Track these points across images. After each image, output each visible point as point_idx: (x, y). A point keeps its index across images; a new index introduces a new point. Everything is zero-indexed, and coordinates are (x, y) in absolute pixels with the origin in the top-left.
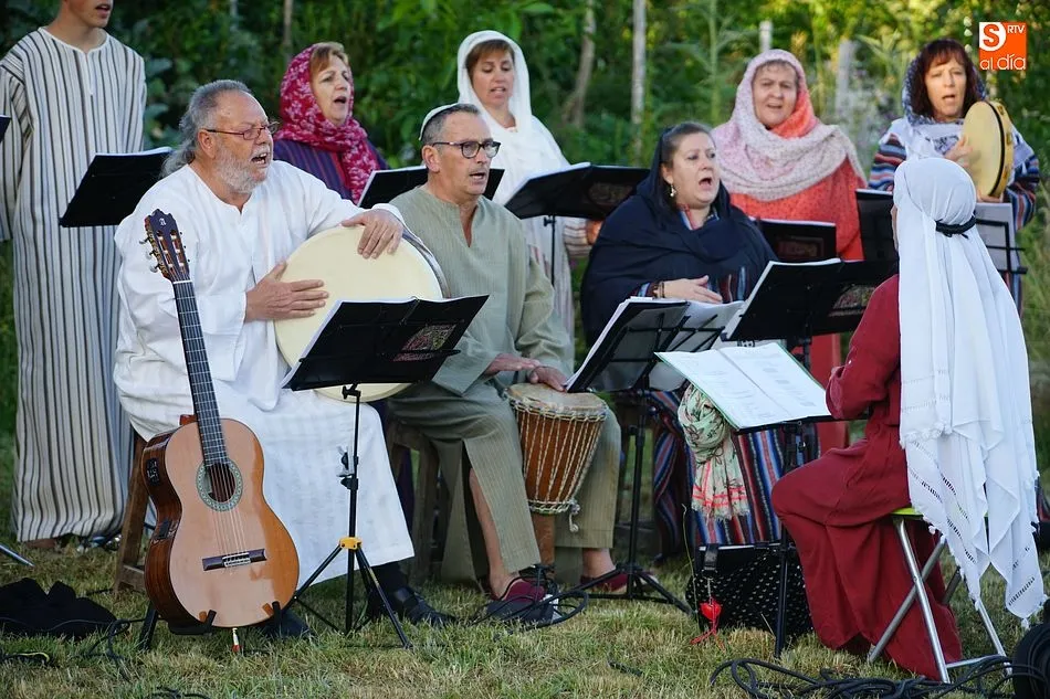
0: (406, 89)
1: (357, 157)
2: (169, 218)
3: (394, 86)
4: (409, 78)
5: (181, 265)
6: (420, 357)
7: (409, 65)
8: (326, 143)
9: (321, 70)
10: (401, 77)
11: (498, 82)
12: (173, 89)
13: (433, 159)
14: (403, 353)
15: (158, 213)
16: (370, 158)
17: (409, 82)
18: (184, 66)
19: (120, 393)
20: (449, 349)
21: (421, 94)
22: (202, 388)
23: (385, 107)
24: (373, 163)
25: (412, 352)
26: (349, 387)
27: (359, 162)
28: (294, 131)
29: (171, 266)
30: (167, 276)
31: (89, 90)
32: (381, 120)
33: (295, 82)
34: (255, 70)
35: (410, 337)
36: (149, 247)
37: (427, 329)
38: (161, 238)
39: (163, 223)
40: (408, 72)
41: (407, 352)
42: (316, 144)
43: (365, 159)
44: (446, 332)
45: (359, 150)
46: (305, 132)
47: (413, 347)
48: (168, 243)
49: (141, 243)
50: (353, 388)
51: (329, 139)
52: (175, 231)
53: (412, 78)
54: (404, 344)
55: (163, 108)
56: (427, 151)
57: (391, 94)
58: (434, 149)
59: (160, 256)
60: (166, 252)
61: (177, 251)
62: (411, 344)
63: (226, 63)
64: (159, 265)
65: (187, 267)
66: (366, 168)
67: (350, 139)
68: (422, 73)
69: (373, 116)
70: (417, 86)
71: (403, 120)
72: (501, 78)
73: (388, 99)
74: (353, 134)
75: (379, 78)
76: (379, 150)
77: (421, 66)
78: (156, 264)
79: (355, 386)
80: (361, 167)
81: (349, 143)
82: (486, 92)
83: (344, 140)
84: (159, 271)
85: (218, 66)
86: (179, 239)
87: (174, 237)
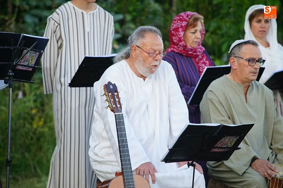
0: (224, 30)
1: (200, 59)
2: (114, 85)
3: (219, 28)
4: (226, 25)
5: (118, 106)
6: (223, 150)
7: (227, 19)
8: (189, 54)
9: (192, 28)
10: (223, 25)
11: (262, 28)
12: (124, 27)
13: (234, 63)
14: (215, 148)
15: (110, 83)
16: (206, 60)
17: (226, 27)
18: (129, 18)
19: (91, 160)
20: (236, 147)
21: (232, 32)
22: (125, 161)
23: (215, 37)
24: (207, 62)
25: (219, 148)
26: (190, 162)
27: (202, 61)
28: (175, 48)
29: (114, 106)
30: (112, 111)
31: (87, 29)
32: (213, 43)
33: (178, 28)
34: (160, 20)
35: (218, 141)
36: (105, 98)
37: (226, 138)
38: (110, 94)
39: (111, 87)
40: (226, 22)
41: (217, 147)
42: (185, 54)
43: (204, 60)
44: (234, 139)
45: (202, 56)
46: (180, 49)
47: (219, 145)
48: (113, 97)
49: (102, 96)
50: (192, 163)
51: (190, 53)
52: (116, 91)
53: (228, 25)
54: (216, 144)
55: (119, 36)
56: (232, 59)
57: (219, 32)
58: (236, 59)
59: (110, 102)
60: (112, 100)
61: (117, 100)
62: (219, 144)
63: (147, 17)
64: (109, 106)
65: (121, 107)
66: (205, 64)
67: (199, 52)
68: (233, 23)
69: (210, 42)
70: (230, 28)
71: (223, 43)
72: (263, 26)
73: (217, 34)
74: (200, 49)
75: (213, 25)
76: (211, 57)
77: (233, 19)
78: (108, 105)
79: (193, 162)
80: (202, 63)
81: (198, 53)
82: (257, 32)
83: (196, 52)
84: (109, 108)
85: (143, 18)
86: (118, 95)
87: (116, 94)
